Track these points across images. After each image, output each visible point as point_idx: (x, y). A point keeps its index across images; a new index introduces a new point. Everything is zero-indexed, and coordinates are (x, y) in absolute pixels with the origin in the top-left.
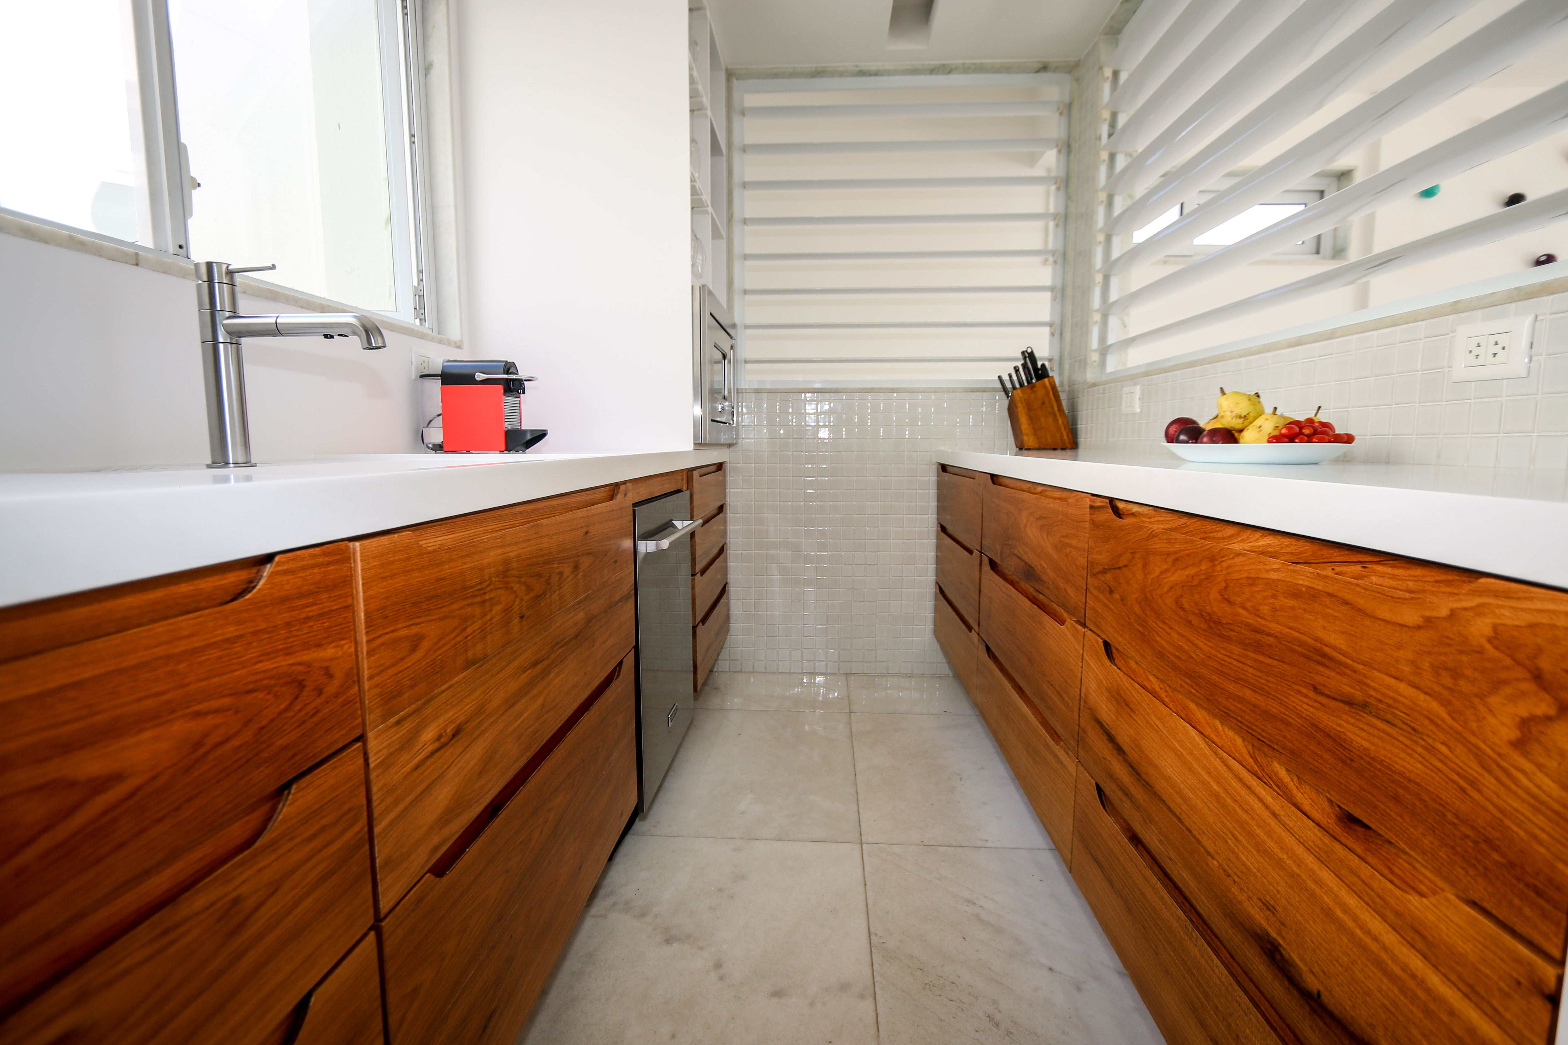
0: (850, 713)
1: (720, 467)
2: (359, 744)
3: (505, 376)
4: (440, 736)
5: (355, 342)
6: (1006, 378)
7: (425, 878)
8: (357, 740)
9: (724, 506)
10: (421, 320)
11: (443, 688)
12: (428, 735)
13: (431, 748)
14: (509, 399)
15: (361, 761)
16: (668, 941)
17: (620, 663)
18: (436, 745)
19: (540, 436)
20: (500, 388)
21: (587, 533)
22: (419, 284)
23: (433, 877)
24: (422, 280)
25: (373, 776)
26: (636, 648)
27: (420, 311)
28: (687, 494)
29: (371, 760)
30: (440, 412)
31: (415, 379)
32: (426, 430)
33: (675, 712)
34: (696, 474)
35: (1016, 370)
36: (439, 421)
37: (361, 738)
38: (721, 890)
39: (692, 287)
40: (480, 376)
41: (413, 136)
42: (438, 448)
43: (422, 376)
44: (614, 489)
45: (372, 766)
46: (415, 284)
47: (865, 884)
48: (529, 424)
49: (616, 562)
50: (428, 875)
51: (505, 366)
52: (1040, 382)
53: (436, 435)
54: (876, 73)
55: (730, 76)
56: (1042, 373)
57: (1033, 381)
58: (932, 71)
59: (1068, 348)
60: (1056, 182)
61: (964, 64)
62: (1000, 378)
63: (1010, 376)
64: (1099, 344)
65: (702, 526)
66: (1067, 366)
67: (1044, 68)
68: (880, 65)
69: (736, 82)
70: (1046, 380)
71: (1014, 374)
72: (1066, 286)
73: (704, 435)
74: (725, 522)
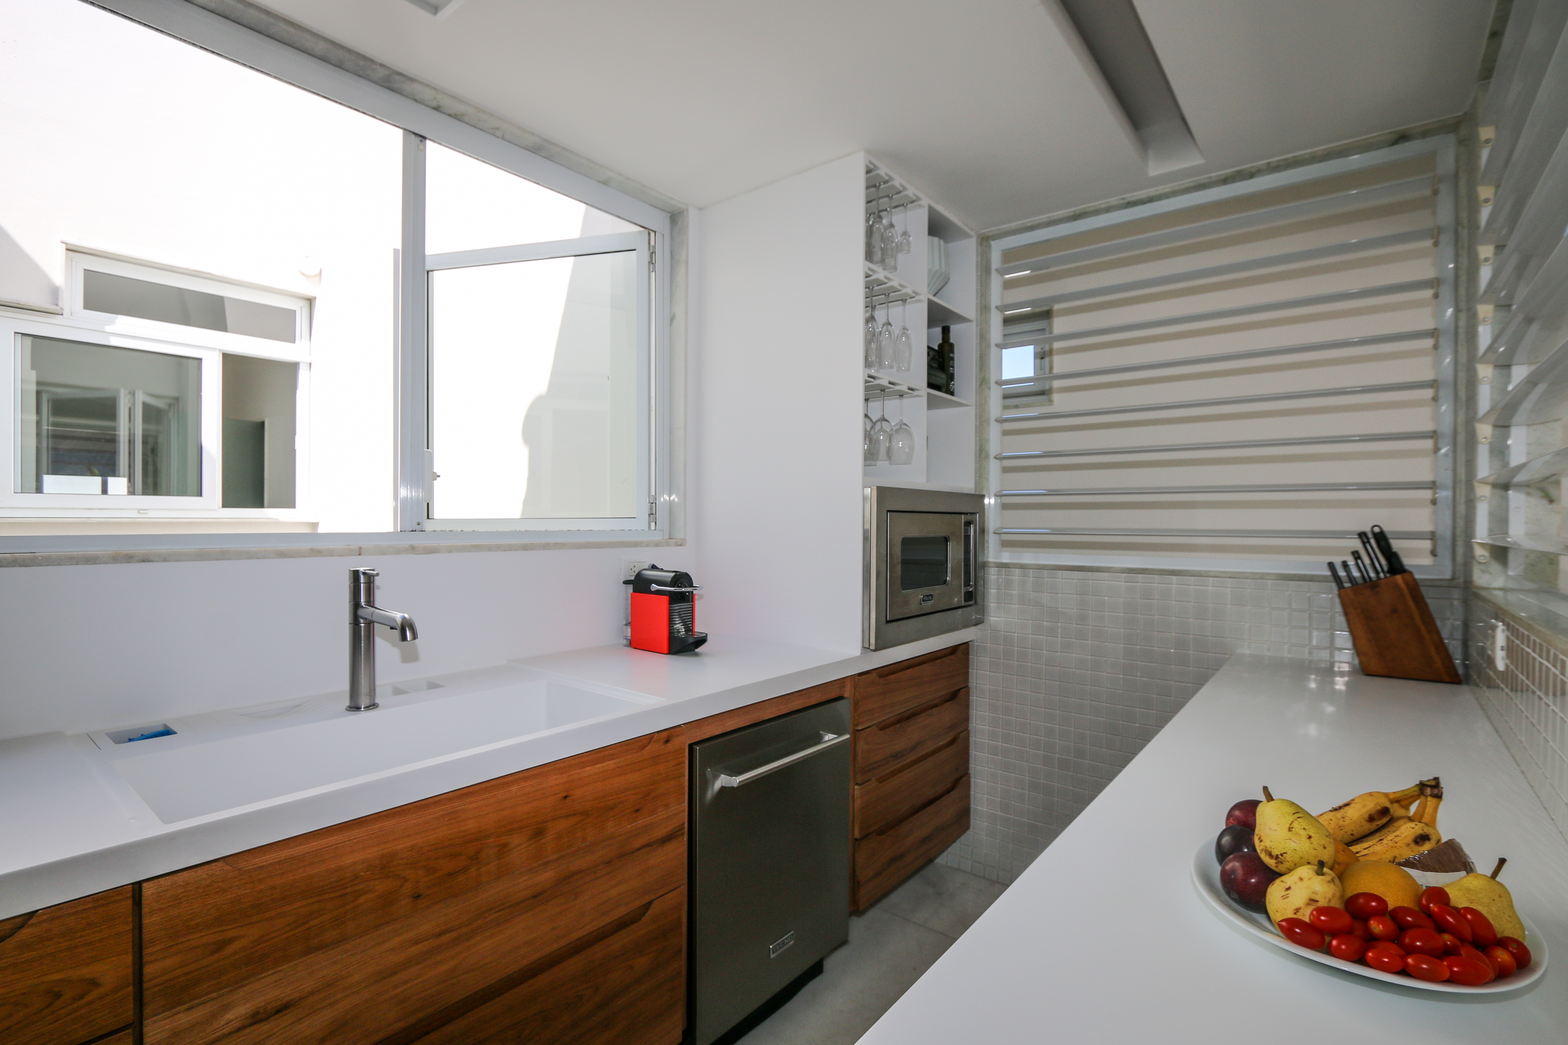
1: (949, 651)
3: (672, 589)
6: (1338, 563)
9: (962, 692)
10: (654, 523)
17: (645, 908)
20: (667, 598)
26: (690, 885)
27: (654, 518)
35: (1356, 555)
48: (698, 629)
51: (673, 578)
52: (1391, 577)
54: (1150, 200)
55: (985, 240)
56: (1395, 565)
57: (1382, 575)
58: (1225, 181)
59: (1461, 523)
60: (1432, 287)
61: (1269, 163)
62: (1331, 566)
63: (1345, 565)
64: (1491, 532)
65: (882, 729)
66: (1460, 551)
67: (1402, 138)
68: (1152, 192)
69: (993, 243)
70: (1399, 578)
71: (1351, 562)
72: (1455, 433)
73: (873, 641)
74: (966, 706)
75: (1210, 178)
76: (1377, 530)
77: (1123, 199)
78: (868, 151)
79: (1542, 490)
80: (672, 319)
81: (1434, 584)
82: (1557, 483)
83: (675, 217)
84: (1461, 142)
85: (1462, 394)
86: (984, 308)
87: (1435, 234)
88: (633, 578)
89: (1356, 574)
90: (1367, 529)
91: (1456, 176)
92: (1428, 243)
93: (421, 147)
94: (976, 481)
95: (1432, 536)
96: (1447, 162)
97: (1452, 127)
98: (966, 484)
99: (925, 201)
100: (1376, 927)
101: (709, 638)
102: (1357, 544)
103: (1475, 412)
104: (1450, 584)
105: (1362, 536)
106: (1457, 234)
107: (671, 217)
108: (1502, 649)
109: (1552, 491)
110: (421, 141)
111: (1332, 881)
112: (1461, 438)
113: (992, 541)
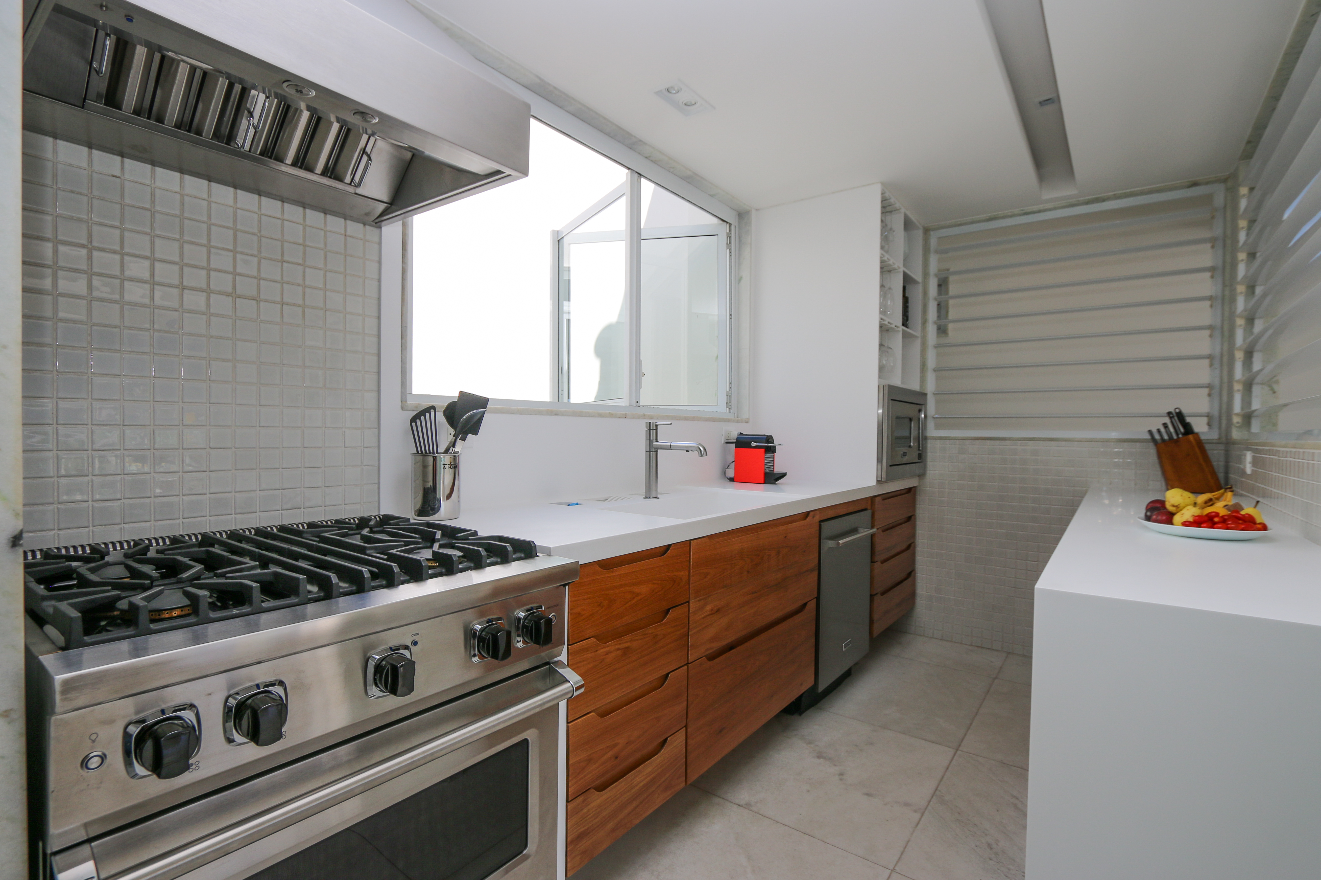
0: (996, 678)
1: (909, 490)
2: (687, 604)
3: (766, 444)
4: (712, 610)
5: (696, 453)
6: (1154, 431)
7: (703, 658)
8: (686, 602)
9: (913, 518)
10: (729, 408)
11: (714, 593)
12: (708, 608)
13: (709, 613)
14: (769, 455)
15: (688, 609)
16: (819, 757)
17: (805, 605)
18: (711, 613)
19: (783, 475)
20: (763, 450)
21: (786, 537)
22: (729, 390)
23: (706, 659)
24: (731, 388)
25: (690, 615)
26: (818, 598)
27: (729, 405)
28: (869, 513)
29: (690, 610)
30: (734, 460)
31: (724, 444)
32: (726, 470)
33: (849, 643)
34: (877, 499)
35: (1165, 426)
36: (733, 465)
37: (688, 602)
38: (856, 746)
39: (879, 386)
40: (754, 444)
41: (731, 315)
42: (732, 480)
43: (727, 443)
44: (807, 514)
45: (690, 612)
46: (728, 390)
47: (947, 769)
48: (778, 469)
49: (804, 551)
50: (704, 657)
51: (767, 438)
52: (1186, 437)
53: (731, 473)
54: (1039, 211)
55: (927, 231)
56: (1188, 429)
57: (1180, 436)
58: (1088, 203)
59: (1224, 406)
60: (1210, 271)
61: (1115, 195)
62: (1150, 432)
63: (1159, 431)
64: (1242, 409)
65: (883, 531)
66: (1224, 422)
67: (1195, 184)
68: (1041, 207)
69: (932, 233)
70: (1191, 437)
71: (1163, 430)
72: (1222, 355)
73: (884, 476)
74: (914, 527)
75: (1078, 201)
76: (1177, 411)
77: (1022, 210)
78: (883, 184)
79: (1270, 386)
80: (740, 280)
81: (1210, 442)
82: (1277, 382)
83: (743, 215)
84: (1227, 189)
85: (1226, 334)
86: (926, 275)
87: (1213, 241)
88: (735, 441)
89: (1166, 437)
90: (1172, 410)
91: (1225, 207)
92: (1209, 245)
93: (639, 180)
94: (920, 385)
95: (1208, 416)
96: (1219, 199)
97: (1225, 181)
98: (915, 386)
99: (903, 210)
100: (1216, 520)
101: (787, 474)
102: (1167, 420)
103: (1234, 344)
104: (1219, 442)
105: (1169, 413)
106: (1224, 241)
107: (739, 214)
108: (1250, 463)
109: (1276, 387)
110: (639, 176)
111: (1199, 509)
112: (1225, 359)
113: (931, 424)
